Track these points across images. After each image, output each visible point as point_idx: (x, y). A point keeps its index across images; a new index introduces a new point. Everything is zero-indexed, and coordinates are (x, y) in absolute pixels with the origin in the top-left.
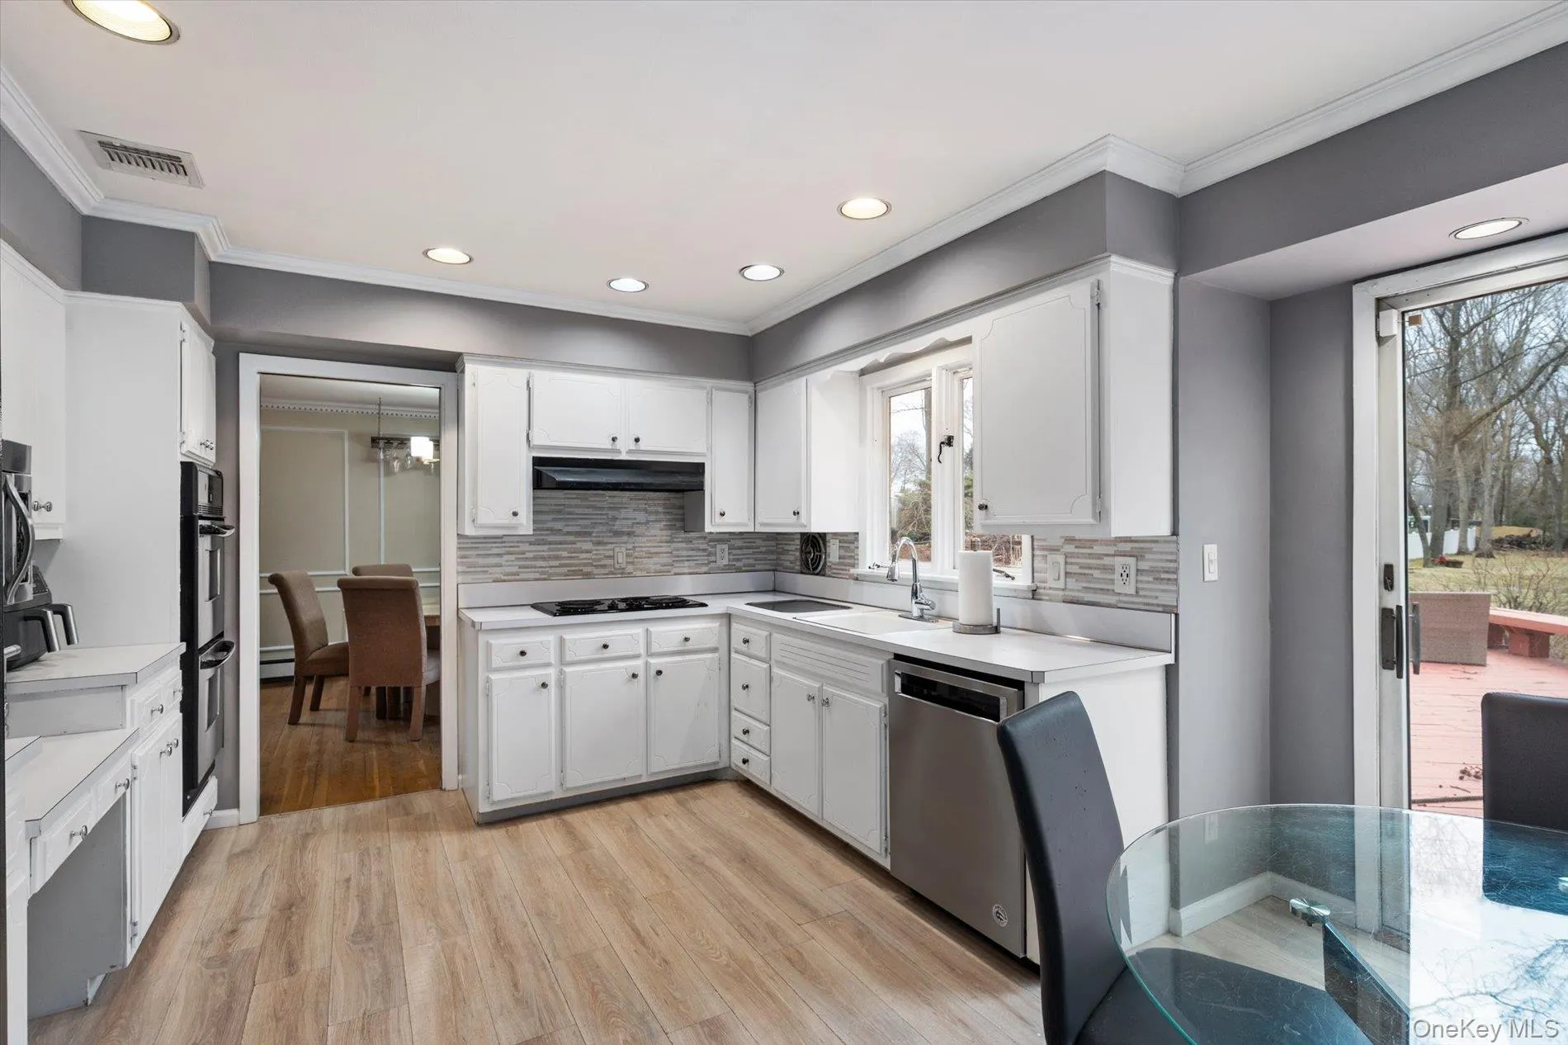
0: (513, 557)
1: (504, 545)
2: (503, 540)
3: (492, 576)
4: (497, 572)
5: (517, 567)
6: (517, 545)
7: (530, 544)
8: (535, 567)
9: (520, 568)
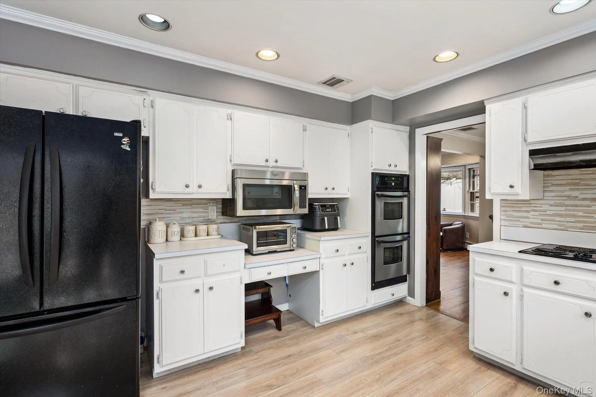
0: (537, 213)
1: (531, 205)
2: (530, 202)
3: (522, 223)
4: (526, 222)
5: (540, 220)
6: (541, 206)
7: (550, 206)
8: (554, 221)
9: (542, 220)
